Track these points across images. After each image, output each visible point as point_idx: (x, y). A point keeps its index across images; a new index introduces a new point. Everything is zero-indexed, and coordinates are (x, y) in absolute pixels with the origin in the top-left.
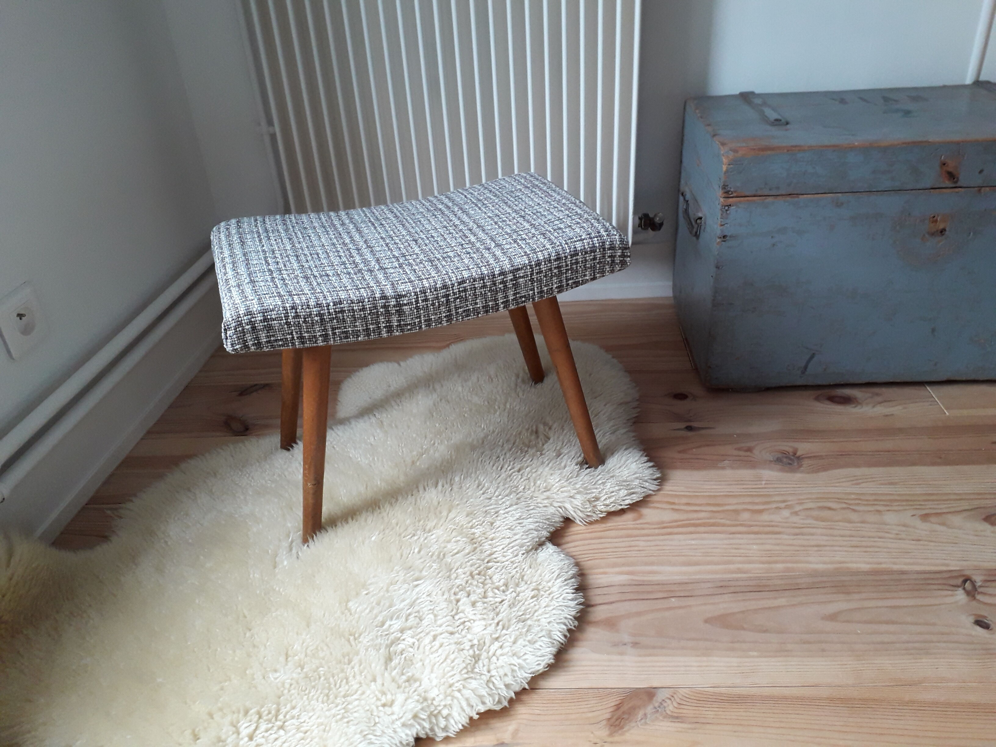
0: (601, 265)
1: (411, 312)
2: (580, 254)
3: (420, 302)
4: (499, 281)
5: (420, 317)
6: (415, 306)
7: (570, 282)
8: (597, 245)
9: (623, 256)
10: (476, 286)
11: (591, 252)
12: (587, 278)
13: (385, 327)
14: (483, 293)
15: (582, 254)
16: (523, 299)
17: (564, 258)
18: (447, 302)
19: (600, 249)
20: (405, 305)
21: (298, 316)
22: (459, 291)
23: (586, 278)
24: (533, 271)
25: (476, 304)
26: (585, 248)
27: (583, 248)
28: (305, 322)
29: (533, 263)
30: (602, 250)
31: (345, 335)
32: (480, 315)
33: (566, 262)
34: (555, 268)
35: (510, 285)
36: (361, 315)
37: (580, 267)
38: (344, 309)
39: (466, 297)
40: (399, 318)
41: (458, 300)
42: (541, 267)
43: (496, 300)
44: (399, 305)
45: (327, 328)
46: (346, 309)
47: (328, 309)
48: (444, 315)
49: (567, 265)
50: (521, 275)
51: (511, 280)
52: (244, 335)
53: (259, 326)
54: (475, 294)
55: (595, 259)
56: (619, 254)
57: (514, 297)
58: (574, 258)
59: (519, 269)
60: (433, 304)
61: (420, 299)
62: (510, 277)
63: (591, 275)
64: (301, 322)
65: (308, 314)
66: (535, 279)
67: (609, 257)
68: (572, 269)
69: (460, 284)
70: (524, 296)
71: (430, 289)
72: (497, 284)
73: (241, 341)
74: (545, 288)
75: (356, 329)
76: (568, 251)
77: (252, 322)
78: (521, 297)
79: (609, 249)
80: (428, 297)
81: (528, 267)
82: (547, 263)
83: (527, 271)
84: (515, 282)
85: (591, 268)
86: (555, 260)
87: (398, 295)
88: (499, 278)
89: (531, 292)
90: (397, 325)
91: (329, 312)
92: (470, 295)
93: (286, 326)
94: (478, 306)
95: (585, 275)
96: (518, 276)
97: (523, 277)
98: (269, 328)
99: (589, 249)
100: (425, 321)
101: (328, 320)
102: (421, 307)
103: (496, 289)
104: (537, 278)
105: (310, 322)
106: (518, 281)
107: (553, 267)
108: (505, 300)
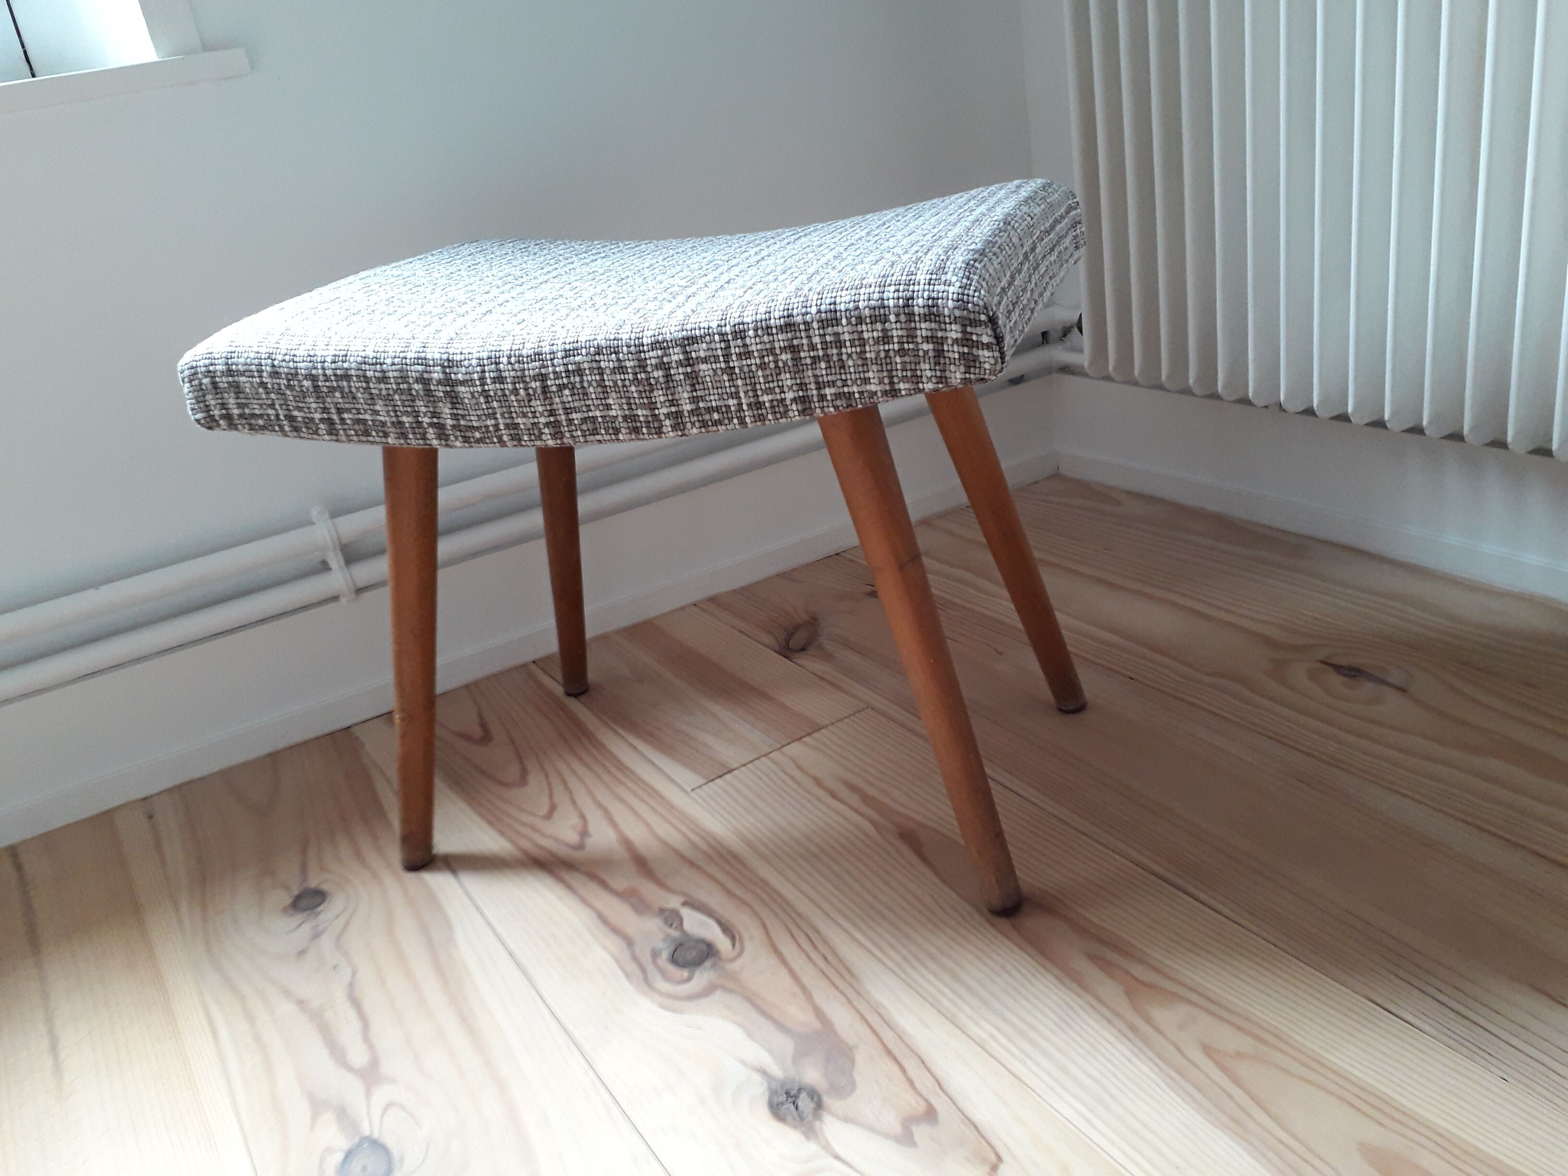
0: (907, 359)
1: (474, 401)
2: (844, 321)
3: (489, 381)
4: (653, 361)
5: (493, 416)
6: (479, 389)
7: (828, 391)
8: (891, 303)
9: (965, 340)
10: (602, 364)
11: (874, 319)
12: (873, 388)
13: (431, 425)
14: (620, 383)
15: (849, 323)
16: (716, 416)
17: (802, 327)
18: (544, 392)
19: (897, 315)
20: (462, 383)
21: (277, 373)
22: (567, 371)
23: (868, 387)
24: (728, 347)
25: (608, 407)
26: (857, 308)
27: (851, 306)
28: (289, 386)
29: (728, 329)
30: (903, 318)
31: (362, 427)
32: (621, 437)
33: (809, 337)
34: (783, 349)
35: (678, 374)
36: (380, 390)
37: (849, 356)
38: (349, 373)
39: (583, 387)
40: (455, 411)
41: (567, 392)
42: (748, 341)
43: (652, 406)
44: (447, 381)
45: (327, 405)
46: (353, 372)
47: (323, 368)
48: (542, 420)
49: (812, 347)
50: (702, 354)
51: (680, 363)
52: (204, 396)
53: (223, 382)
54: (601, 384)
55: (886, 338)
56: (954, 335)
57: (694, 407)
58: (830, 330)
59: (692, 340)
60: (515, 392)
61: (487, 374)
62: (676, 355)
63: (881, 382)
64: (283, 387)
65: (293, 371)
66: (737, 370)
67: (927, 339)
68: (827, 358)
69: (567, 353)
70: (717, 409)
71: (509, 357)
72: (649, 369)
73: (202, 405)
74: (766, 398)
75: (379, 418)
76: (814, 310)
77: (210, 372)
78: (710, 410)
79: (927, 317)
80: (504, 374)
81: (717, 338)
82: (760, 332)
83: (713, 346)
84: (689, 369)
85: (877, 361)
86: (781, 329)
87: (448, 360)
88: (651, 354)
89: (731, 402)
90: (453, 426)
91: (325, 375)
92: (590, 384)
93: (261, 390)
94: (613, 413)
95: (866, 381)
96: (693, 354)
97: (705, 360)
98: (237, 389)
99: (867, 312)
100: (507, 426)
101: (325, 390)
102: (492, 393)
103: (648, 379)
104: (741, 368)
105: (297, 388)
106: (696, 368)
107: (777, 345)
108: (673, 409)
